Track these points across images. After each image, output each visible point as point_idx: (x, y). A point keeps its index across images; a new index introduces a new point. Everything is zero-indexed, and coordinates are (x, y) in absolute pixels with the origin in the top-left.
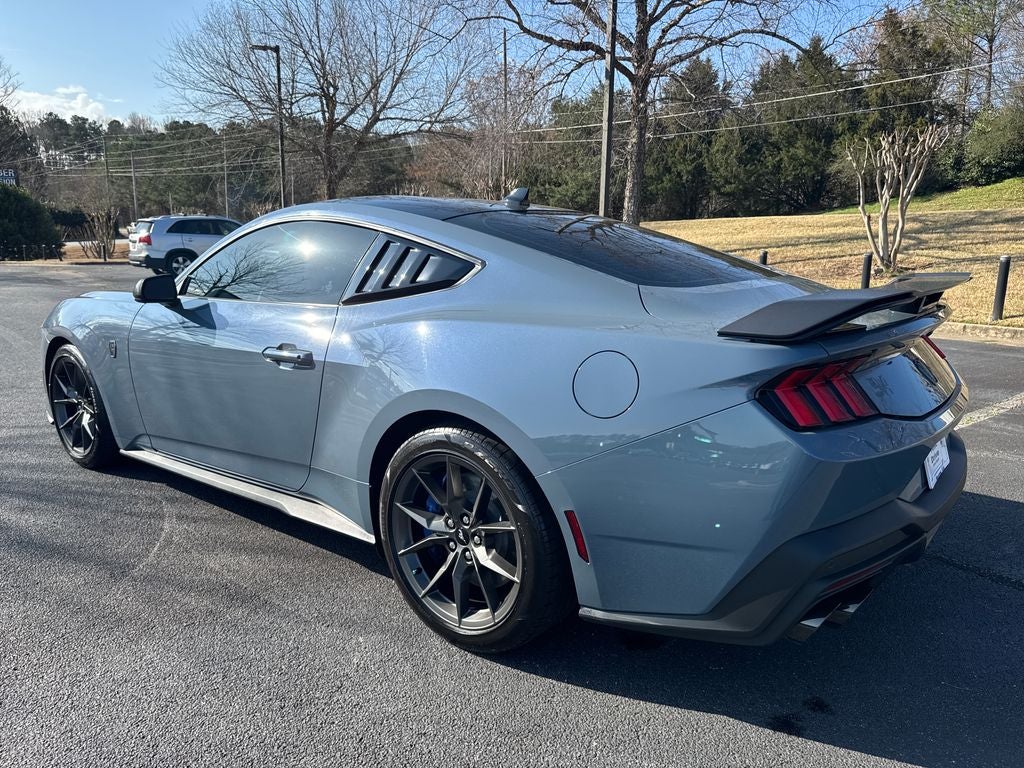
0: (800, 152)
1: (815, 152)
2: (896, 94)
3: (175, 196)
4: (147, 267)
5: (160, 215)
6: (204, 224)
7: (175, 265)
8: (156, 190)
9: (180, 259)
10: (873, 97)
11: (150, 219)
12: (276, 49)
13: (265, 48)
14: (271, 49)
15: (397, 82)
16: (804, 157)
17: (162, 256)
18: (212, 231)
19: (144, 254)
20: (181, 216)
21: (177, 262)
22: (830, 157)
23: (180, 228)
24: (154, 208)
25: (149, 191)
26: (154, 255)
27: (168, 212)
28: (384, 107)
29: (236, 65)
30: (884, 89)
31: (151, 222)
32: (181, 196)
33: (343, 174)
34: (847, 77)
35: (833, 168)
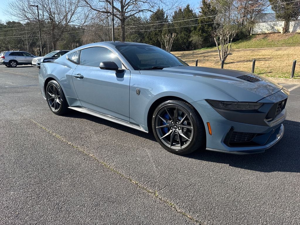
0: (183, 35)
1: (186, 35)
2: (204, 21)
3: (11, 45)
4: (4, 64)
5: (6, 51)
6: (19, 53)
7: (11, 64)
8: (5, 43)
9: (13, 62)
10: (199, 22)
11: (4, 52)
12: (37, 6)
13: (34, 6)
14: (36, 6)
15: (72, 15)
16: (184, 37)
17: (8, 61)
18: (21, 55)
19: (3, 61)
20: (12, 51)
21: (12, 63)
22: (189, 37)
23: (12, 54)
24: (4, 49)
25: (2, 44)
26: (6, 61)
27: (9, 50)
28: (69, 22)
29: (26, 10)
30: (202, 19)
31: (4, 53)
32: (13, 45)
33: (58, 40)
34: (195, 16)
35: (190, 40)
